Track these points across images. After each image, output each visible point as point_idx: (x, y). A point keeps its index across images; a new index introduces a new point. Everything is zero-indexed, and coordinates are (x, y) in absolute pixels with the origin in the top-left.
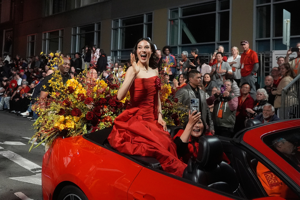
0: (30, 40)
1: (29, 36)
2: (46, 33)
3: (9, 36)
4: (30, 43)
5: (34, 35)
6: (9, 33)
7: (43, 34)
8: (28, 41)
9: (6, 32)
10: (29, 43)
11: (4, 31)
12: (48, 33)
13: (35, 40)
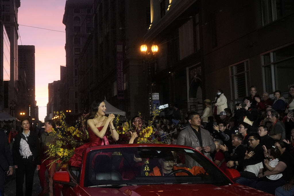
0: (235, 72)
1: (232, 67)
2: (269, 55)
3: (195, 75)
4: (235, 78)
5: (243, 63)
6: (195, 70)
7: (262, 58)
8: (230, 75)
9: (190, 70)
10: (232, 77)
11: (187, 69)
12: (273, 52)
13: (246, 70)
